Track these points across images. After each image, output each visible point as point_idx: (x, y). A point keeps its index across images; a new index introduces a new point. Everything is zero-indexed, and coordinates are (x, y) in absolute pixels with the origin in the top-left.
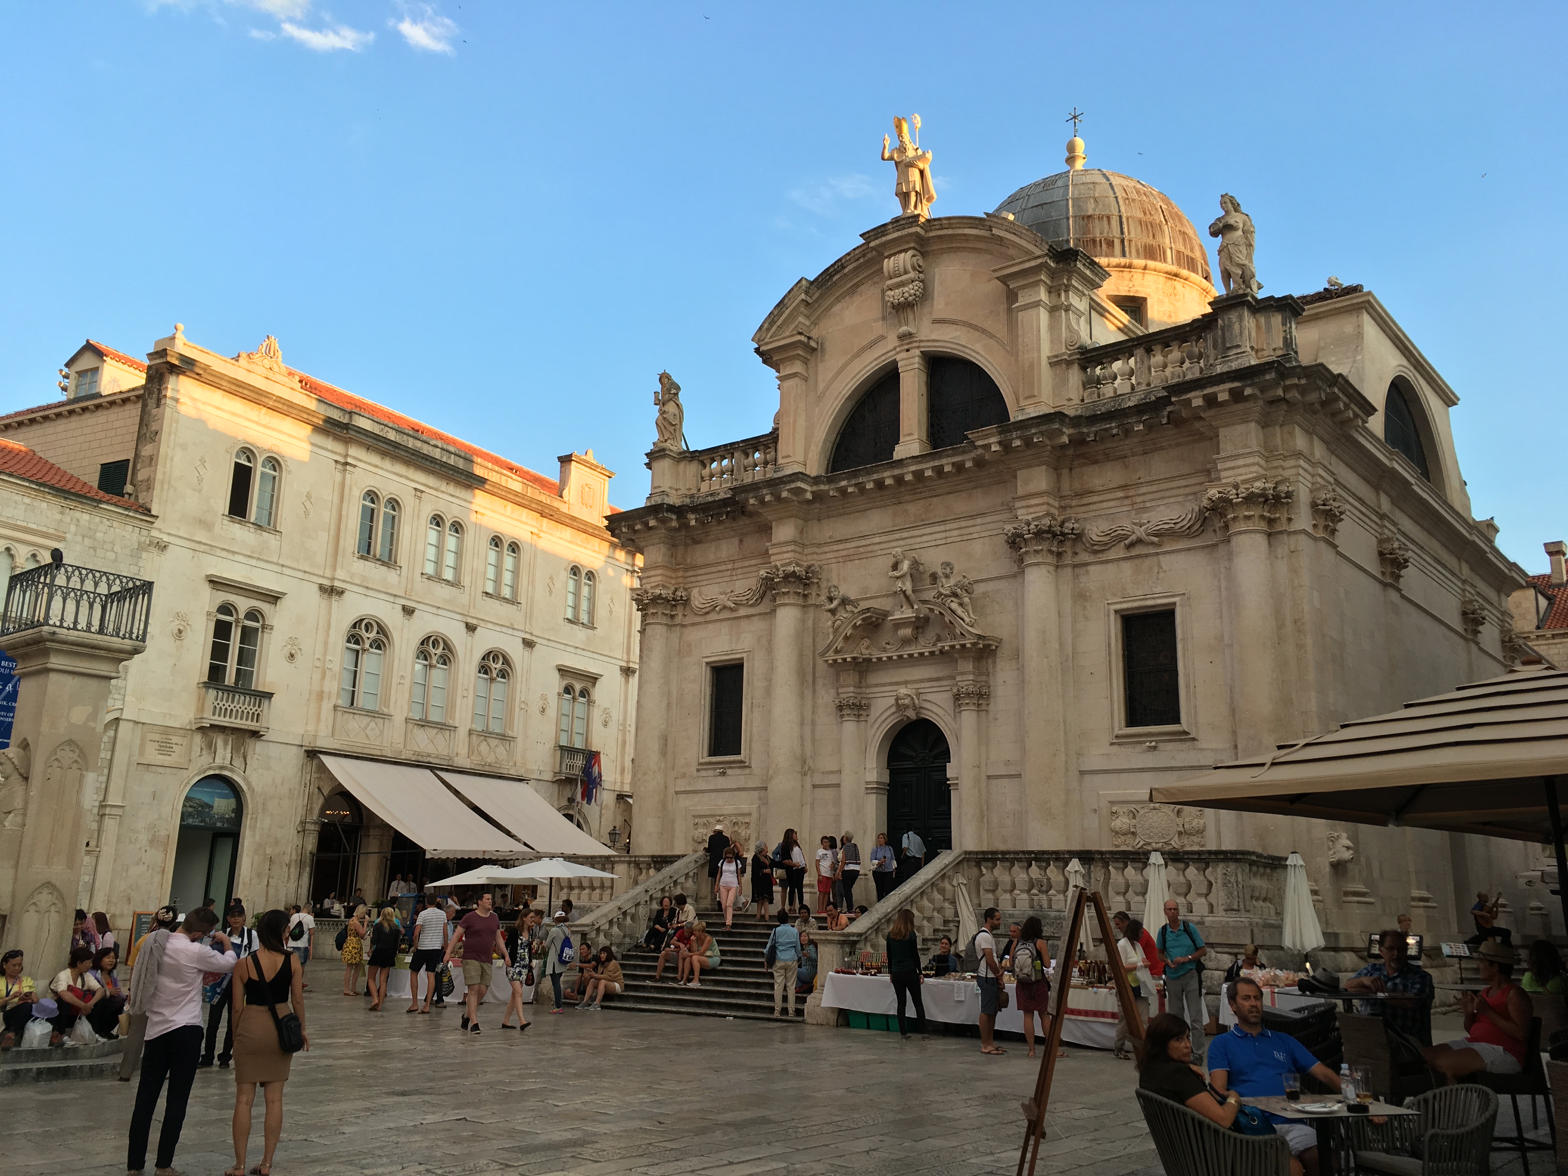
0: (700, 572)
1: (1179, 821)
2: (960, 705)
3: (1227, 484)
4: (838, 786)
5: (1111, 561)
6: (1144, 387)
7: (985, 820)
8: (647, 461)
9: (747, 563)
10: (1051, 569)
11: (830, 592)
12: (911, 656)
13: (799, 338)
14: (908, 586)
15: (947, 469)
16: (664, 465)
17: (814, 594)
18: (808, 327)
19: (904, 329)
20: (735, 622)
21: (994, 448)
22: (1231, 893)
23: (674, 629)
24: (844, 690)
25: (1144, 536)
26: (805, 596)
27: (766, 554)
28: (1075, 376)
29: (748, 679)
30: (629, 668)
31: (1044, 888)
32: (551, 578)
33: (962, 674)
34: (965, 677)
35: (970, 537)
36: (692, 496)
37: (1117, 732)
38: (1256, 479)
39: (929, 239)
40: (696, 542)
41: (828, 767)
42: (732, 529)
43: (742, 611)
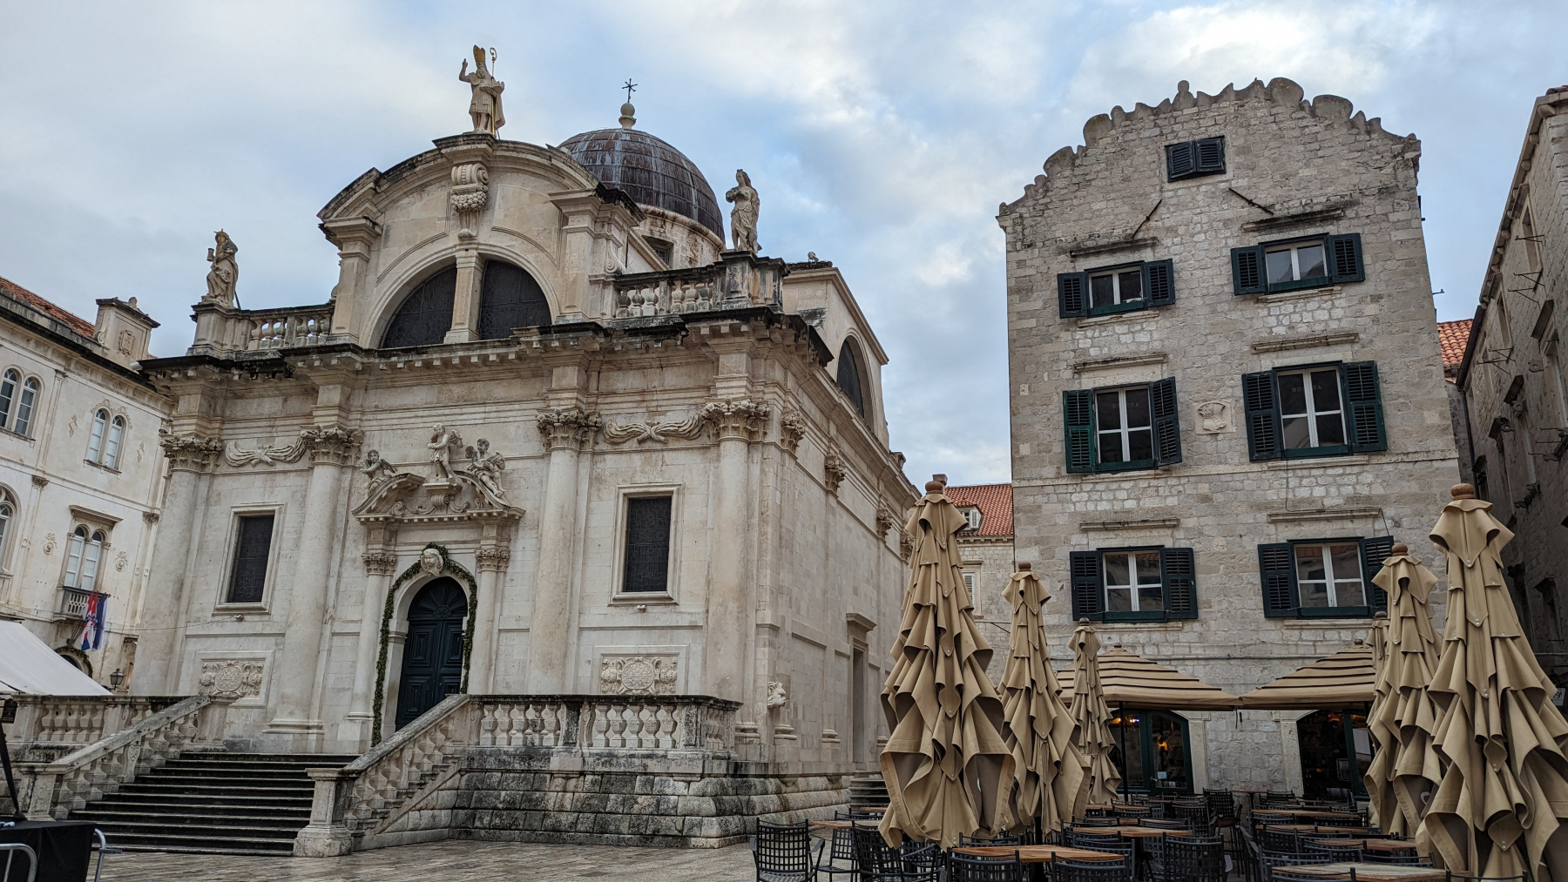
0: (239, 425)
1: (657, 671)
2: (481, 567)
3: (721, 400)
4: (357, 634)
5: (626, 452)
6: (664, 313)
7: (493, 667)
8: (193, 313)
9: (289, 422)
10: (574, 454)
11: (369, 455)
12: (441, 520)
13: (364, 221)
14: (445, 458)
15: (492, 358)
16: (209, 319)
17: (353, 457)
18: (375, 214)
19: (465, 231)
20: (271, 476)
21: (535, 346)
22: (691, 731)
23: (203, 477)
24: (375, 546)
25: (654, 435)
26: (345, 458)
27: (310, 415)
28: (610, 295)
29: (277, 531)
30: (153, 515)
31: (538, 728)
32: (74, 418)
33: (487, 538)
34: (489, 542)
35: (506, 420)
36: (239, 352)
37: (615, 595)
38: (744, 398)
39: (495, 157)
40: (238, 397)
41: (350, 618)
42: (277, 389)
43: (279, 467)
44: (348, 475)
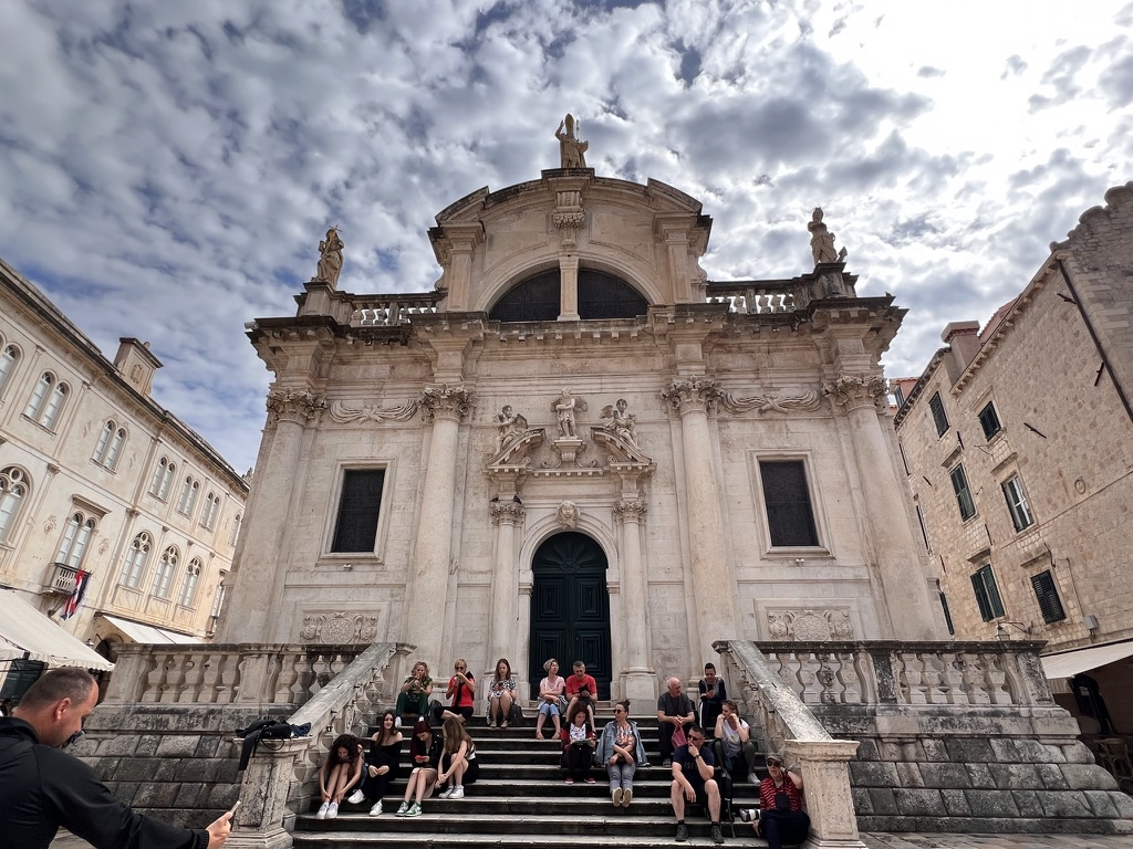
1: (831, 625)
2: (621, 520)
4: (492, 585)
5: (749, 421)
9: (398, 386)
10: (706, 419)
11: (504, 412)
12: (573, 474)
14: (572, 419)
19: (566, 241)
20: (379, 433)
21: (670, 321)
25: (776, 406)
26: (463, 416)
29: (390, 485)
32: (89, 423)
35: (623, 391)
37: (766, 550)
39: (591, 190)
40: (342, 362)
41: (476, 568)
42: (387, 356)
43: (388, 425)
44: (467, 433)
